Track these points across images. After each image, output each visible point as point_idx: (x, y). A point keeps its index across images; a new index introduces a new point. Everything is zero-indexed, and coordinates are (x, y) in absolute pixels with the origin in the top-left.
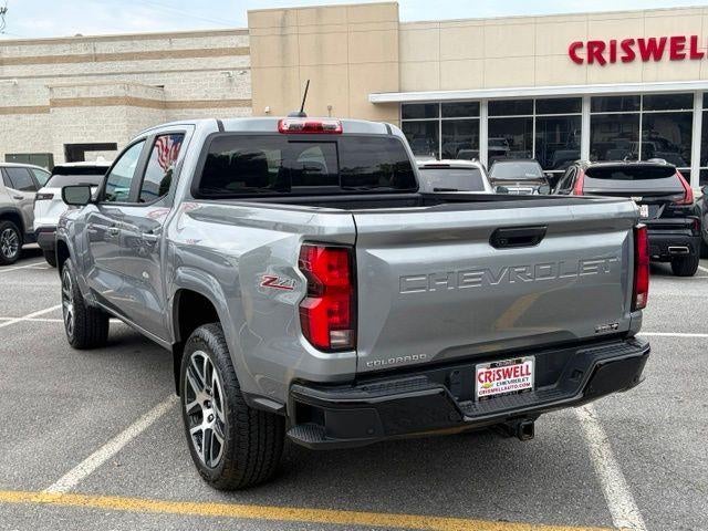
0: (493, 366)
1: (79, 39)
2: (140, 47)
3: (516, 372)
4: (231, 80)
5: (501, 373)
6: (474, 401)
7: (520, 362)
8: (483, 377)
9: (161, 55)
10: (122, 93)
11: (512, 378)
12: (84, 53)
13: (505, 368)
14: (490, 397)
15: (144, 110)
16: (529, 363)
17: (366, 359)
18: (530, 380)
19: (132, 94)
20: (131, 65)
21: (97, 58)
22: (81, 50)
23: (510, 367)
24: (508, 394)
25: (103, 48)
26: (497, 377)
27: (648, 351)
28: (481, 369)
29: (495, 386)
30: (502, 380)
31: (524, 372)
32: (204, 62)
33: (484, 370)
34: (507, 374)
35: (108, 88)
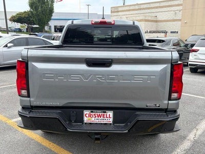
0: (92, 112)
1: (138, 4)
2: (152, 5)
3: (103, 116)
4: (176, 14)
5: (96, 115)
6: (83, 124)
7: (105, 112)
8: (87, 115)
9: (157, 7)
10: (144, 18)
11: (102, 118)
12: (137, 8)
13: (98, 114)
14: (91, 123)
15: (150, 23)
16: (110, 114)
17: (33, 101)
18: (111, 120)
19: (147, 18)
20: (149, 11)
21: (140, 9)
22: (137, 7)
23: (101, 114)
24: (100, 124)
25: (142, 7)
26: (94, 116)
27: (178, 118)
28: (86, 112)
29: (93, 120)
30: (97, 118)
31: (108, 116)
32: (168, 9)
33: (88, 113)
34: (99, 116)
35: (141, 17)
